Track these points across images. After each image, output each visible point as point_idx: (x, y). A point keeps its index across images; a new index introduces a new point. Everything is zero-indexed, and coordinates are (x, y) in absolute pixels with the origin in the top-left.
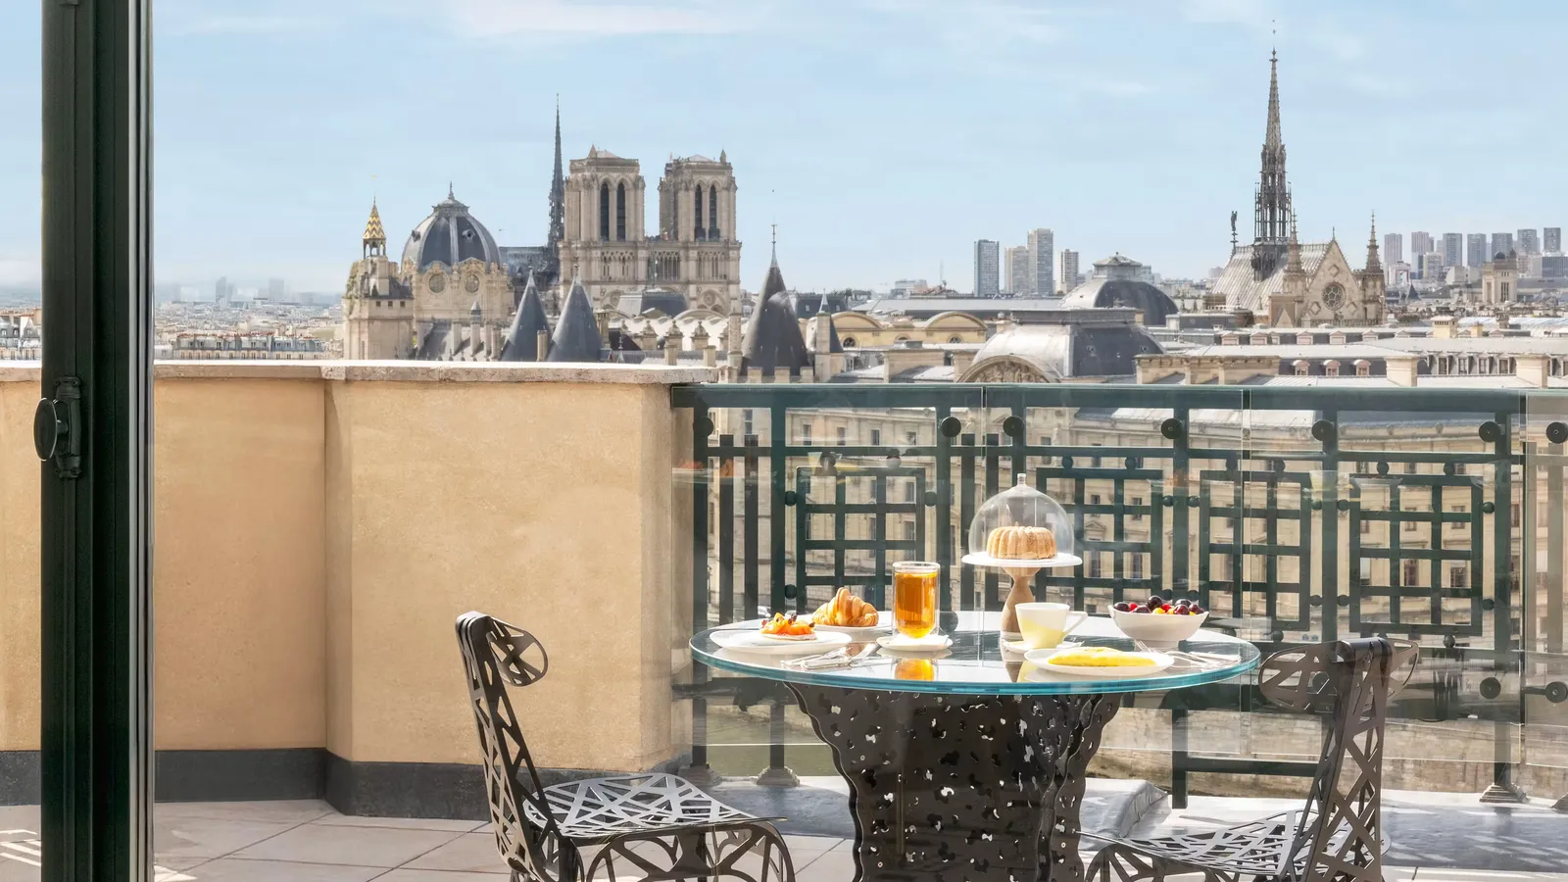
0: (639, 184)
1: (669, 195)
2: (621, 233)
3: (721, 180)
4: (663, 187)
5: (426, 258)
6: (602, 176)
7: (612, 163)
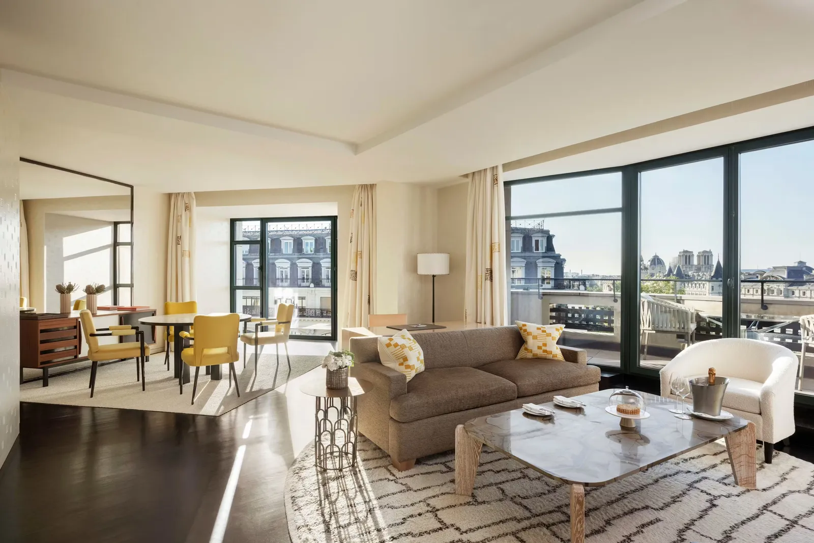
0: (693, 255)
1: (699, 256)
2: (689, 264)
3: (710, 254)
4: (698, 256)
5: (651, 265)
6: (686, 254)
7: (687, 252)
